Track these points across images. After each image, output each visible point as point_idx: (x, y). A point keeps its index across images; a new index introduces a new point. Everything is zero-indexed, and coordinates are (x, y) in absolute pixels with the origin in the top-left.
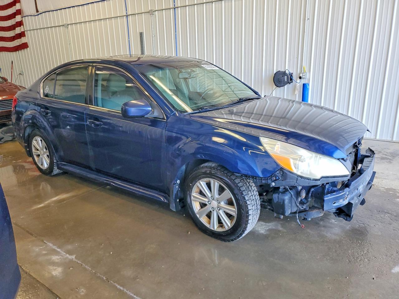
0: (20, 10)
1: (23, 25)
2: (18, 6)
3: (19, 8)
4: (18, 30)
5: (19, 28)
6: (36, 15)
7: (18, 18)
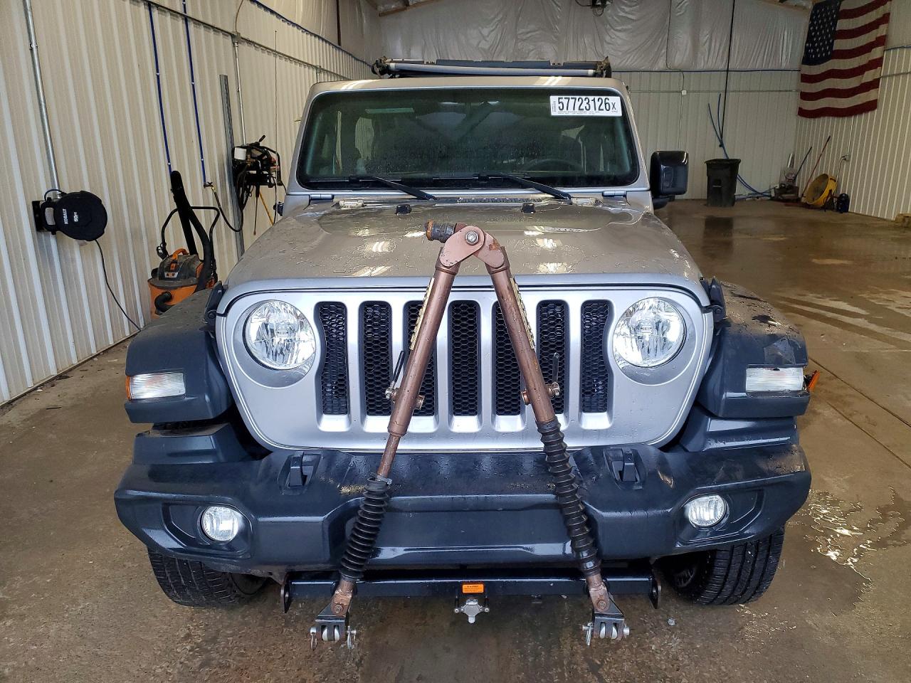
1: (881, 65)
2: (882, 30)
3: (884, 34)
5: (871, 72)
7: (875, 53)
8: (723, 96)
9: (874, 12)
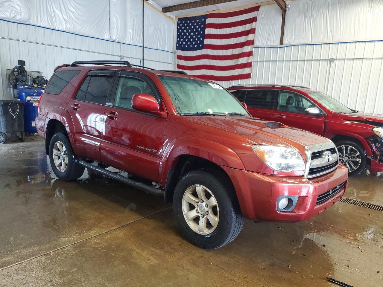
0: (253, 40)
1: (252, 56)
2: (250, 37)
3: (252, 39)
4: (243, 61)
5: (246, 58)
6: (279, 47)
7: (247, 49)
8: (142, 61)
9: (241, 27)
